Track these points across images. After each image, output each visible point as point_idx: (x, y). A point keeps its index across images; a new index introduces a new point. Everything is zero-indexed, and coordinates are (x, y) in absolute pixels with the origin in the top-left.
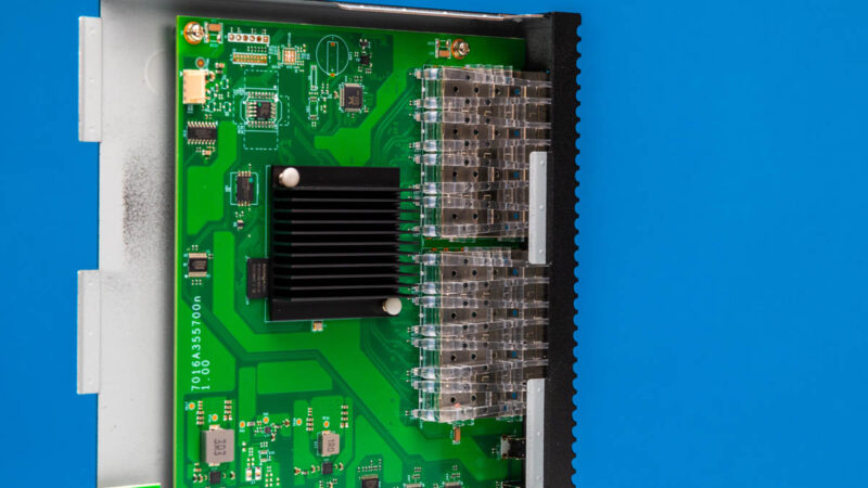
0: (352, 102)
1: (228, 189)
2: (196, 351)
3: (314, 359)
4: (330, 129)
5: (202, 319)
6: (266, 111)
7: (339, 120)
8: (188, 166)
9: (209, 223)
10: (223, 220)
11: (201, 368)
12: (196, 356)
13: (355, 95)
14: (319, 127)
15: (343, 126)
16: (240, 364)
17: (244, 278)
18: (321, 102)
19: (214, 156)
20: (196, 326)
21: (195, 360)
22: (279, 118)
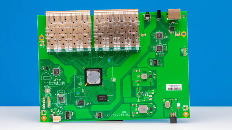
0: (58, 72)
1: (81, 107)
2: (120, 115)
3: (122, 81)
4: (65, 78)
5: (112, 113)
6: (61, 98)
7: (63, 75)
8: (76, 119)
9: (89, 112)
10: (89, 109)
11: (124, 113)
12: (121, 115)
13: (56, 71)
14: (65, 81)
15: (64, 74)
16: (123, 103)
17: (103, 102)
18: (58, 81)
19: (73, 111)
20: (114, 115)
21: (122, 115)
22: (63, 93)
